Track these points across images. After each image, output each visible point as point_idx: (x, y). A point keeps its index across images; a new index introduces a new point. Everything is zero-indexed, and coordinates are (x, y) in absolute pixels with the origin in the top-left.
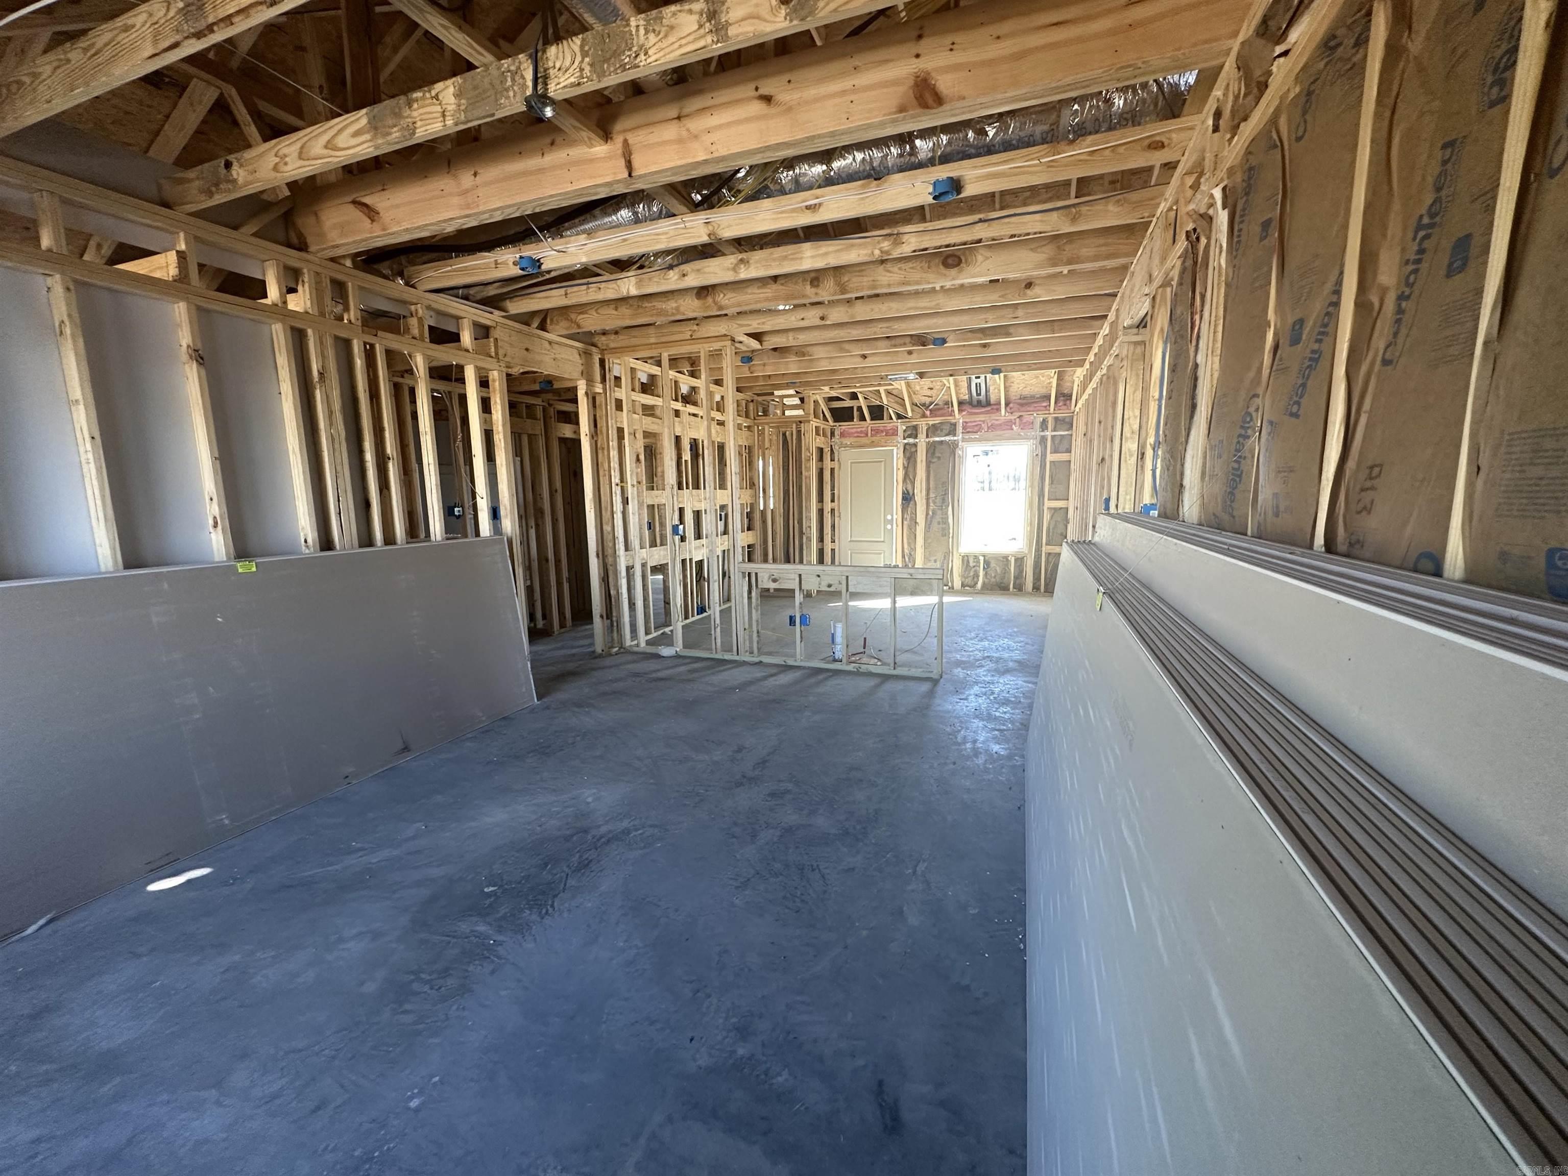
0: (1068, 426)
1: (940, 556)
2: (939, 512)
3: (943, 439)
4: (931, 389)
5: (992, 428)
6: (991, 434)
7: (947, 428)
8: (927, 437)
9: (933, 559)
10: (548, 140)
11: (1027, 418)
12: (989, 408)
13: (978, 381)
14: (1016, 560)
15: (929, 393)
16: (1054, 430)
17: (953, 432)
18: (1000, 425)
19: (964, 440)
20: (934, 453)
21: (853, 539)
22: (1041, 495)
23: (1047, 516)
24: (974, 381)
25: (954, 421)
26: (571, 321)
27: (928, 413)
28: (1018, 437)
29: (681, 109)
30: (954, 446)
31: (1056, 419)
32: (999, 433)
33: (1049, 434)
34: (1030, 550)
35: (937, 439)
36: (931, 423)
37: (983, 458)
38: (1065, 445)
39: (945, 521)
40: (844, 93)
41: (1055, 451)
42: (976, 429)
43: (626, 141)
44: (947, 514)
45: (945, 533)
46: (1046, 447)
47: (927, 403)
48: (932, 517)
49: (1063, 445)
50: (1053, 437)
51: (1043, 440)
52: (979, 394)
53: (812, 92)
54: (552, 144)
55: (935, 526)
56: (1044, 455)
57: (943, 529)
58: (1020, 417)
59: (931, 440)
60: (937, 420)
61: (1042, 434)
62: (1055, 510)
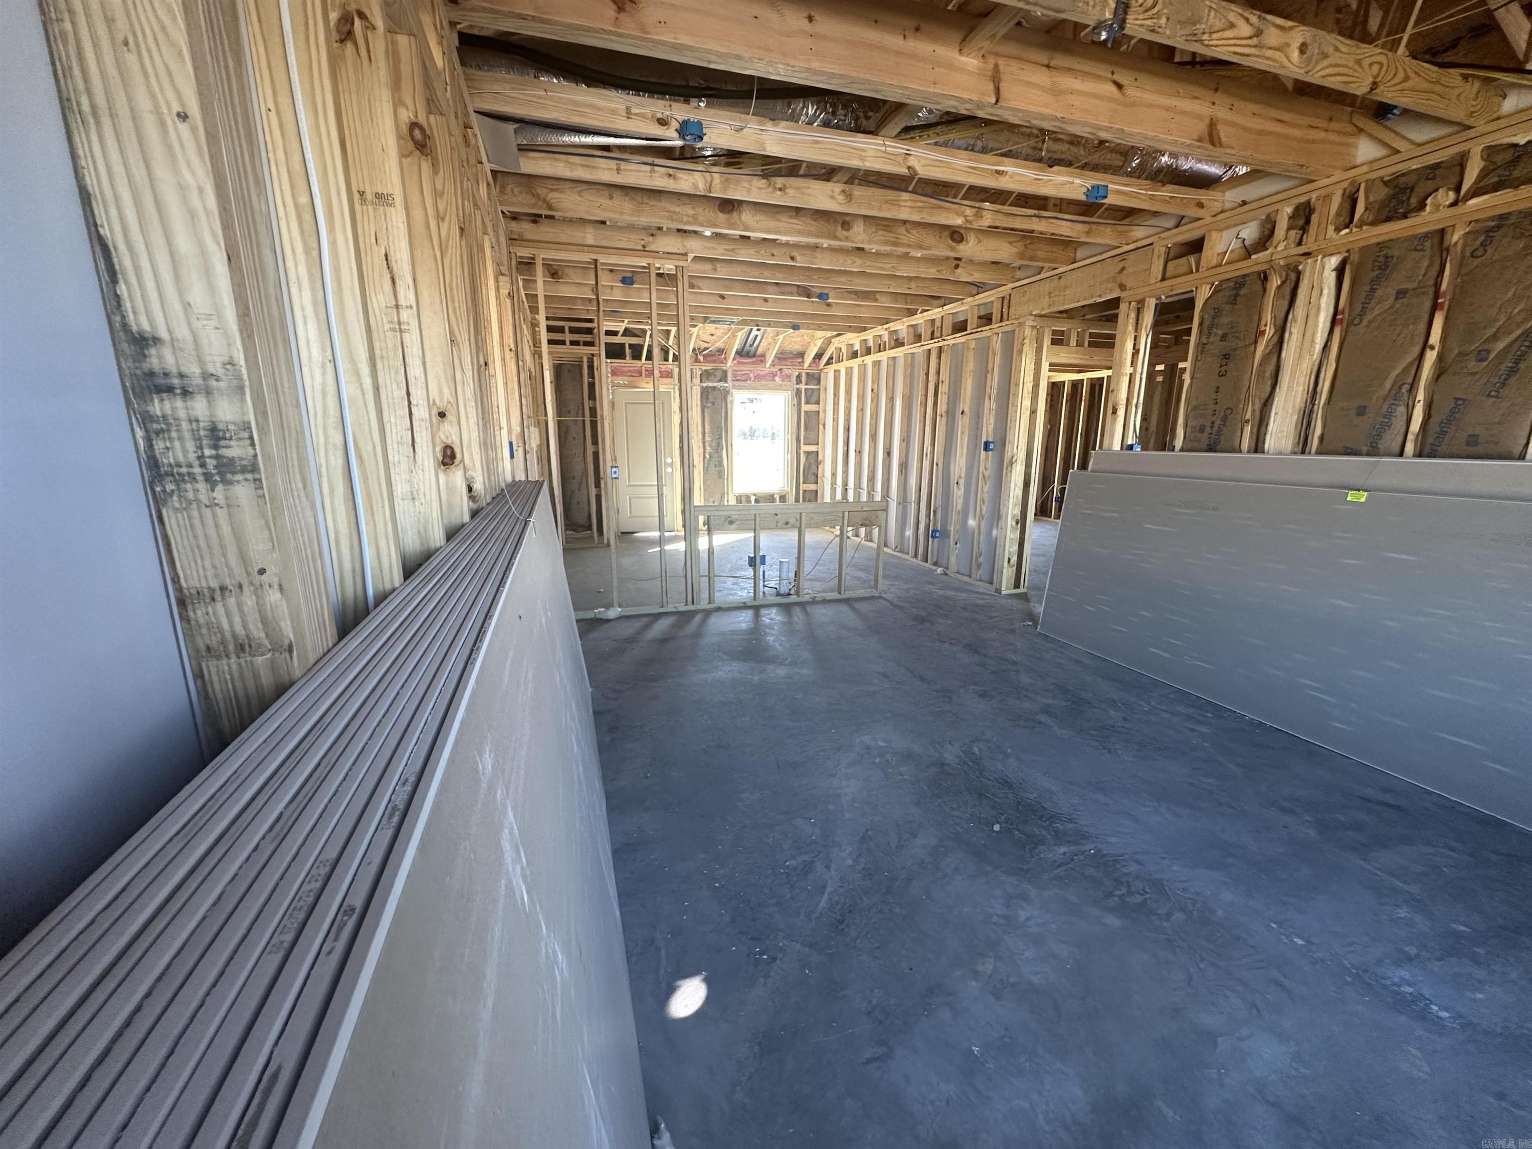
0: (815, 382)
1: (717, 497)
2: (715, 455)
3: (715, 384)
4: (712, 335)
5: (758, 378)
6: (758, 384)
7: (719, 374)
8: (701, 381)
9: (711, 500)
10: (913, 24)
11: (786, 371)
12: (754, 359)
13: (758, 333)
14: (780, 497)
15: (709, 338)
16: (806, 384)
17: (724, 378)
18: (764, 376)
19: (734, 387)
20: (707, 398)
21: (632, 483)
22: (798, 440)
23: (803, 458)
24: (754, 332)
25: (725, 368)
26: (538, 196)
27: (701, 358)
28: (778, 388)
29: (1052, 58)
30: (726, 393)
31: (808, 374)
32: (764, 383)
33: (803, 387)
34: (791, 489)
35: (710, 384)
36: (704, 368)
37: (748, 405)
38: (814, 399)
39: (720, 463)
40: (1167, 109)
41: (807, 403)
42: (744, 378)
43: (996, 66)
44: (721, 457)
45: (720, 474)
46: (800, 399)
47: (702, 348)
48: (710, 460)
49: (814, 397)
50: (806, 389)
51: (798, 392)
52: (751, 346)
53: (1150, 97)
54: (917, 29)
55: (712, 469)
56: (799, 405)
57: (720, 472)
58: (780, 370)
59: (704, 385)
60: (708, 367)
61: (798, 386)
62: (808, 453)
